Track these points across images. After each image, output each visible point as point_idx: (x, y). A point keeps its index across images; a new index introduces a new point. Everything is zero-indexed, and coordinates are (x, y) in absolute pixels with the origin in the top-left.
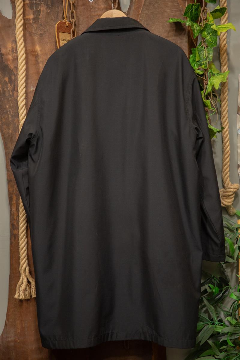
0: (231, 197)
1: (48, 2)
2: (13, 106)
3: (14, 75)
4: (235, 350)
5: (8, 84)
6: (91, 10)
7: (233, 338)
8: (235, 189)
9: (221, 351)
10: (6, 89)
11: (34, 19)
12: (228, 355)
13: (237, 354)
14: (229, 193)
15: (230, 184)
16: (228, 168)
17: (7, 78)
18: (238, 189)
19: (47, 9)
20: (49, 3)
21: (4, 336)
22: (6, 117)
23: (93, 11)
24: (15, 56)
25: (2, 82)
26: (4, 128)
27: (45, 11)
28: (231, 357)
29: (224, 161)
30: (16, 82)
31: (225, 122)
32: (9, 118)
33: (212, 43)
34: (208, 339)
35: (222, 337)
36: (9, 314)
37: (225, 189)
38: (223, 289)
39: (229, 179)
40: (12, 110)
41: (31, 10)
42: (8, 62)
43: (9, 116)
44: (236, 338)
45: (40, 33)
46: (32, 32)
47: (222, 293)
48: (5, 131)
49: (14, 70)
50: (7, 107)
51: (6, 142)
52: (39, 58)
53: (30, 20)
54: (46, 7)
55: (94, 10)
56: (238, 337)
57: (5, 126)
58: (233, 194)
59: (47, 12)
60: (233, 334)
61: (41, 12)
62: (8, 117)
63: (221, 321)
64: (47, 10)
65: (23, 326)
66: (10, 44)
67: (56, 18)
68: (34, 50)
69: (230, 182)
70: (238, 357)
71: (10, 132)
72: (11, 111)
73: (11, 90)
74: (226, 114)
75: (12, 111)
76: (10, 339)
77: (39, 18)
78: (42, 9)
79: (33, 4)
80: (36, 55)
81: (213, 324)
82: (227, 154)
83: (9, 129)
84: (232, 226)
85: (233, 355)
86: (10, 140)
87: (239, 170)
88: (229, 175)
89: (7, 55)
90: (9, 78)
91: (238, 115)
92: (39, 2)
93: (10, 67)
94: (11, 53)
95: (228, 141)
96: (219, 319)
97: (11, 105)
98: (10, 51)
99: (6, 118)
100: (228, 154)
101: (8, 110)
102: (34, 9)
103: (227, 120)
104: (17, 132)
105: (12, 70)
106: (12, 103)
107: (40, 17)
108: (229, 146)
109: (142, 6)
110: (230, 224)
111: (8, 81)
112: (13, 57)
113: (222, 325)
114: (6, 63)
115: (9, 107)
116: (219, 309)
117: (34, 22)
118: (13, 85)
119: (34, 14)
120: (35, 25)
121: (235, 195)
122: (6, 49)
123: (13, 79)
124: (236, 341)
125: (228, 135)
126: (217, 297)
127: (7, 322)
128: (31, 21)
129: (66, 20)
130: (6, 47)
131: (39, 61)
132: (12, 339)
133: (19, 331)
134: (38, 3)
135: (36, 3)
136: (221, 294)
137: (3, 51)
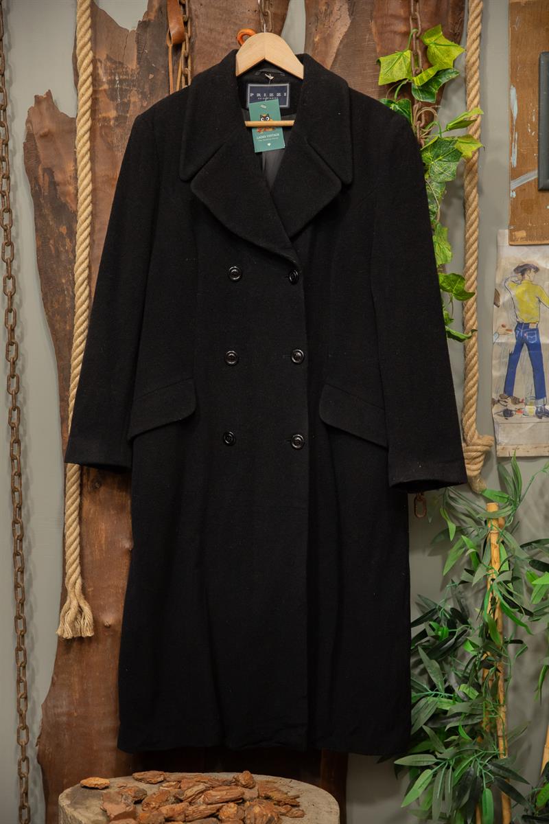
0: (477, 460)
1: (144, 88)
4: (474, 744)
5: (65, 238)
7: (470, 722)
8: (485, 445)
9: (447, 745)
10: (62, 249)
11: (116, 119)
12: (460, 753)
13: (476, 751)
14: (474, 454)
15: (476, 437)
16: (474, 406)
17: (65, 227)
18: (490, 446)
19: (141, 100)
20: (147, 89)
21: (49, 704)
25: (55, 235)
26: (57, 321)
27: (139, 104)
28: (465, 756)
29: (467, 393)
31: (471, 318)
32: (67, 302)
34: (425, 724)
35: (451, 719)
36: (60, 663)
37: (467, 446)
38: (457, 630)
39: (474, 425)
41: (111, 102)
42: (67, 199)
43: (66, 298)
44: (475, 722)
46: (113, 144)
47: (455, 637)
48: (58, 326)
50: (64, 281)
51: (59, 348)
53: (110, 120)
54: (140, 96)
56: (479, 720)
57: (58, 318)
58: (482, 455)
59: (142, 106)
60: (471, 716)
61: (131, 106)
62: (64, 300)
63: (449, 690)
64: (142, 103)
65: (85, 687)
66: (72, 165)
69: (477, 432)
70: (478, 757)
71: (68, 328)
72: (70, 289)
73: (71, 249)
74: (473, 304)
76: (59, 710)
77: (127, 117)
78: (132, 99)
79: (116, 91)
81: (436, 696)
82: (472, 379)
83: (66, 322)
84: (478, 513)
85: (469, 752)
86: (66, 343)
87: (493, 410)
88: (476, 420)
89: (65, 184)
90: (67, 228)
91: (495, 306)
92: (128, 88)
93: (71, 207)
94: (72, 181)
95: (475, 355)
96: (447, 684)
100: (475, 379)
101: (65, 287)
102: (117, 99)
103: (475, 316)
105: (74, 212)
107: (128, 115)
108: (477, 365)
110: (475, 510)
111: (67, 233)
112: (75, 188)
113: (450, 698)
114: (62, 199)
115: (67, 282)
116: (447, 667)
117: (117, 123)
119: (117, 109)
120: (118, 131)
121: (485, 458)
122: (64, 172)
124: (476, 728)
125: (476, 345)
126: (446, 645)
127: (55, 678)
128: (112, 123)
130: (63, 171)
132: (65, 709)
133: (77, 696)
134: (126, 89)
135: (121, 89)
136: (453, 640)
137: (59, 177)
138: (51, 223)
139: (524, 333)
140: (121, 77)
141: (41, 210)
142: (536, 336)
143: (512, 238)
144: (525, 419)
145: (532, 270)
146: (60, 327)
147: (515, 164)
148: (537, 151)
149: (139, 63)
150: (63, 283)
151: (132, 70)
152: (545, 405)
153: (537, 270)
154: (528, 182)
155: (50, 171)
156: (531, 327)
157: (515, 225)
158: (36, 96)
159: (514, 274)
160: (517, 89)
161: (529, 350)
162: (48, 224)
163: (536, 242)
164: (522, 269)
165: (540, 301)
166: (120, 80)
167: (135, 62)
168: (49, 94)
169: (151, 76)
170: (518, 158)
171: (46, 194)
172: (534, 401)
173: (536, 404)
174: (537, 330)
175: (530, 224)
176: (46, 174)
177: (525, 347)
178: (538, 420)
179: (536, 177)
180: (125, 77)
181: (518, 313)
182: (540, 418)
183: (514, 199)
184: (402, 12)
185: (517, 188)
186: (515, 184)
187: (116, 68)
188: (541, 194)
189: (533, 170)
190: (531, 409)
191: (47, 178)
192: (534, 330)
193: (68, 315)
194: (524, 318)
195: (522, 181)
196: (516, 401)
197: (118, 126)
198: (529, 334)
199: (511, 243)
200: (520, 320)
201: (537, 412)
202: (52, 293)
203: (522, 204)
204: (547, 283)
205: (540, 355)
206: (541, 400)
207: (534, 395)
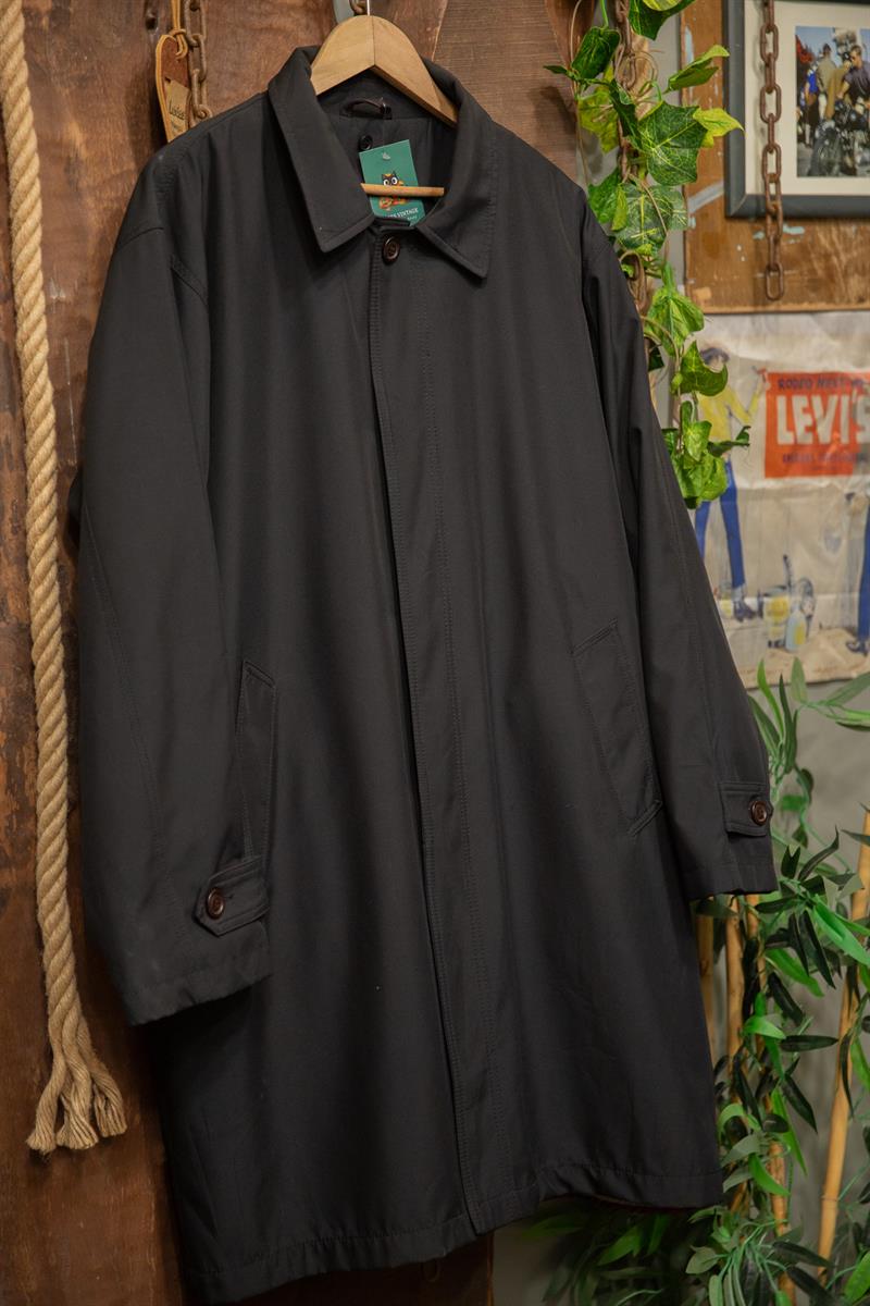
6: (249, 8)
11: (53, 15)
23: (256, 10)
33: (672, 169)
45: (76, 73)
46: (48, 66)
52: (83, 171)
55: (260, 8)
67: (124, 21)
68: (61, 139)
77: (69, 14)
80: (69, 158)
107: (71, 10)
109: (441, 16)
117: (54, 25)
120: (58, 40)
128: (45, 21)
129: (179, 34)
131: (83, 184)
142: (729, 476)
145: (720, 358)
148: (721, 148)
152: (743, 598)
153: (725, 357)
154: (711, 203)
157: (697, 278)
160: (693, 33)
161: (721, 501)
163: (725, 309)
165: (731, 414)
172: (729, 591)
173: (731, 596)
174: (728, 465)
175: (716, 277)
179: (722, 192)
182: (740, 620)
183: (693, 230)
185: (697, 211)
186: (694, 204)
188: (728, 224)
189: (716, 181)
190: (726, 605)
195: (703, 199)
197: (55, 30)
201: (736, 611)
203: (703, 241)
204: (739, 382)
205: (735, 508)
206: (739, 590)
207: (730, 580)
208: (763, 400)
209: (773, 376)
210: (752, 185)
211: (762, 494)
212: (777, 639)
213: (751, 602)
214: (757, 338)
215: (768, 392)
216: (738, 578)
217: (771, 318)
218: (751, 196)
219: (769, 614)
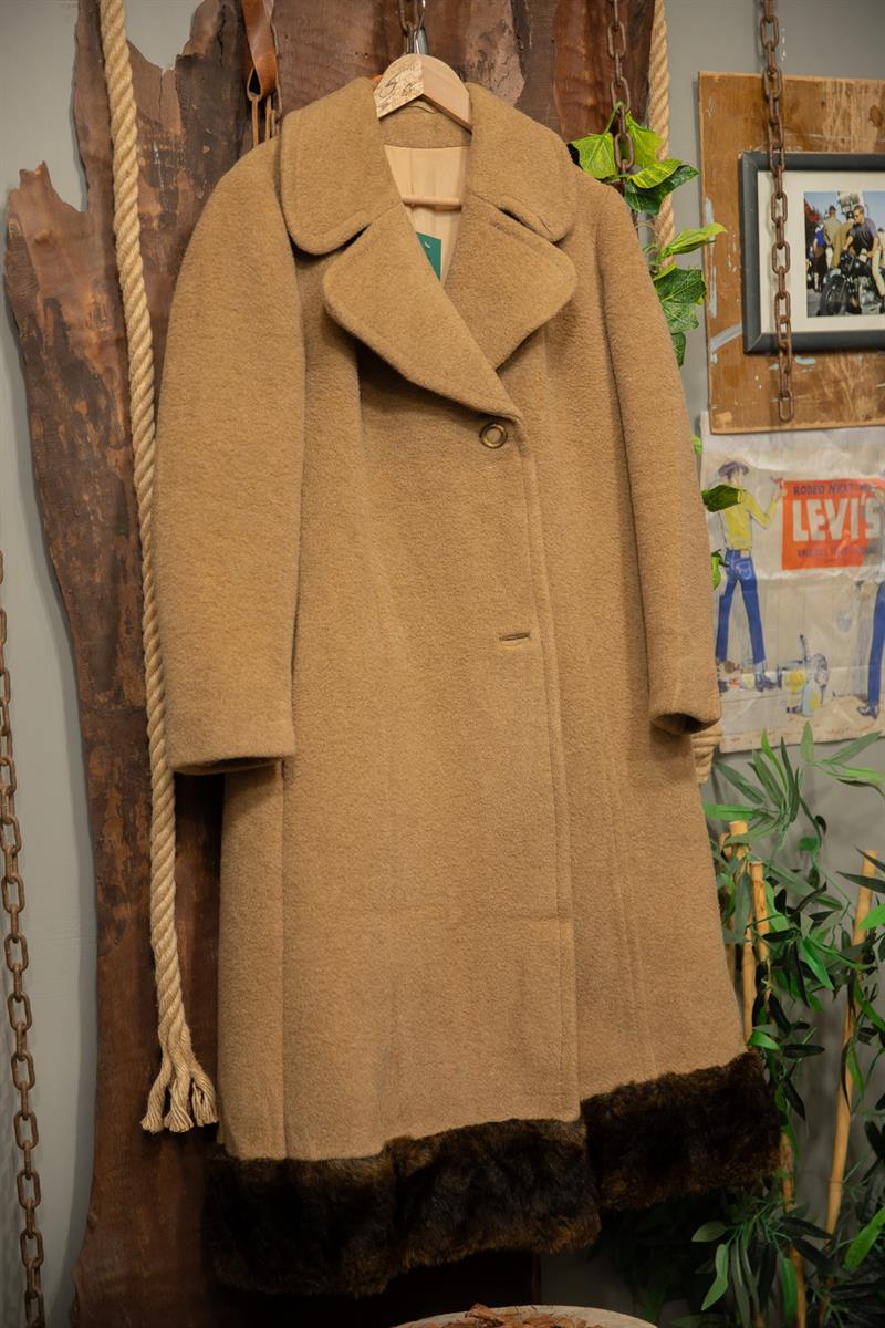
2: (103, 496)
3: (106, 393)
5: (85, 422)
10: (80, 441)
11: (161, 218)
17: (83, 403)
19: (194, 187)
20: (201, 170)
22: (83, 530)
24: (105, 332)
25: (68, 417)
26: (74, 568)
27: (191, 195)
30: (113, 418)
32: (95, 535)
36: (100, 1188)
40: (101, 508)
41: (152, 189)
42: (86, 353)
43: (94, 528)
48: (78, 578)
49: (104, 379)
50: (86, 498)
51: (80, 617)
53: (153, 220)
57: (78, 564)
59: (196, 198)
61: (180, 196)
62: (90, 532)
64: (196, 193)
65: (162, 1221)
66: (90, 295)
71: (98, 580)
72: (99, 511)
73: (97, 442)
75: (103, 511)
76: (109, 1275)
77: (175, 215)
78: (181, 186)
79: (156, 169)
83: (92, 572)
89: (81, 328)
90: (88, 404)
93: (94, 368)
94: (93, 323)
97: (99, 493)
98: (90, 314)
99: (81, 534)
101: (89, 508)
102: (159, 186)
104: (121, 579)
105: (100, 377)
106: (101, 487)
107: (178, 213)
111: (87, 414)
112: (99, 335)
114: (78, 353)
115: (91, 500)
117: (163, 226)
118: (102, 428)
119: (160, 200)
120: (166, 237)
122: (80, 308)
123: (103, 407)
127: (95, 1217)
128: (155, 224)
130: (77, 304)
132: (120, 1271)
133: (147, 1242)
134: (170, 169)
135: (163, 166)
137: (70, 315)
138: (60, 396)
139: (735, 564)
140: (161, 147)
141: (43, 372)
142: (750, 569)
143: (714, 423)
144: (744, 694)
145: (741, 471)
146: (82, 581)
147: (714, 313)
148: (739, 295)
149: (185, 125)
150: (84, 501)
151: (176, 136)
152: (764, 671)
153: (746, 470)
154: (731, 341)
155: (54, 305)
156: (744, 555)
157: (718, 403)
158: (22, 172)
159: (719, 478)
160: (713, 203)
161: (743, 590)
162: (55, 397)
163: (744, 430)
164: (729, 469)
165: (751, 517)
166: (160, 151)
167: (179, 123)
168: (44, 168)
169: (206, 149)
170: (718, 304)
171: (50, 344)
172: (751, 666)
173: (754, 670)
174: (750, 559)
175: (736, 403)
176: (48, 309)
177: (738, 586)
178: (759, 694)
179: (741, 332)
180: (166, 148)
181: (726, 535)
182: (761, 690)
183: (716, 365)
184: (586, 75)
185: (720, 348)
186: (715, 344)
187: (152, 132)
188: (747, 358)
189: (737, 323)
190: (748, 678)
191: (51, 317)
192: (746, 560)
193: (97, 557)
194: (734, 544)
195: (723, 339)
196: (730, 668)
197: (164, 230)
198: (741, 567)
199: (714, 431)
200: (729, 545)
201: (756, 683)
202: (65, 521)
203: (724, 373)
204: (758, 489)
205: (756, 596)
206: (760, 665)
207: (752, 657)
208: (779, 505)
209: (788, 484)
210: (767, 326)
211: (780, 583)
212: (795, 705)
213: (771, 675)
214: (774, 453)
215: (784, 498)
216: (758, 654)
217: (787, 435)
218: (764, 335)
219: (787, 685)
